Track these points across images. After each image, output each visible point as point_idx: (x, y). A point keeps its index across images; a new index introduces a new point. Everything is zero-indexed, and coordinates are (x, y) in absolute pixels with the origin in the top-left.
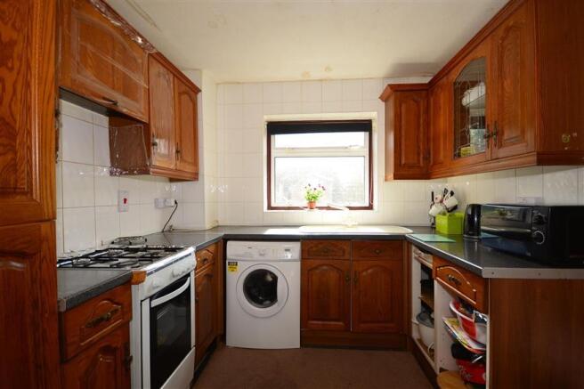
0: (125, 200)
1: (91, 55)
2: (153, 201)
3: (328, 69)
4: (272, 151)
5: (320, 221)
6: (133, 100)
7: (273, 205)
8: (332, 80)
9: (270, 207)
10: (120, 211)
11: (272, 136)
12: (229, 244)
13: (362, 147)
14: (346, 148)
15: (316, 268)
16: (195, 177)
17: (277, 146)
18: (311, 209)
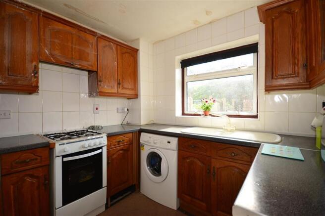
0: (97, 109)
1: (58, 45)
2: (116, 109)
3: (208, 13)
4: (185, 78)
5: (210, 125)
6: (86, 61)
7: (186, 112)
8: (218, 20)
9: (183, 114)
10: (94, 113)
11: (185, 68)
12: (143, 134)
13: (251, 67)
14: (236, 69)
15: (187, 158)
16: (136, 96)
17: (188, 74)
18: (205, 115)
